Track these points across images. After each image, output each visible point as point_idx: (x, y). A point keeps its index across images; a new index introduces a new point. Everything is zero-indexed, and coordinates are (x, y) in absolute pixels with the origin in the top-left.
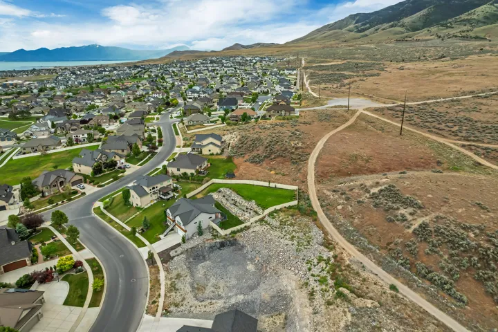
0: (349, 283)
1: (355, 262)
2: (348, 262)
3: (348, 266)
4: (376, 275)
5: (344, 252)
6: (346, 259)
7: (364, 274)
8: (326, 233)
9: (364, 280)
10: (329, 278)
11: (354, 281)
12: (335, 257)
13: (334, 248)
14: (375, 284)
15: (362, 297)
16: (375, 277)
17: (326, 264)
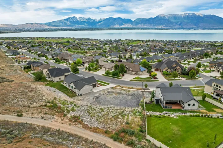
0: (50, 109)
1: (50, 118)
2: (55, 117)
3: (53, 115)
4: (32, 118)
5: (61, 122)
6: (57, 118)
7: (40, 115)
8: (86, 127)
9: (40, 113)
10: (62, 106)
11: (47, 110)
12: (65, 115)
13: (70, 121)
14: (33, 113)
15: (40, 107)
16: (33, 117)
17: (68, 110)
